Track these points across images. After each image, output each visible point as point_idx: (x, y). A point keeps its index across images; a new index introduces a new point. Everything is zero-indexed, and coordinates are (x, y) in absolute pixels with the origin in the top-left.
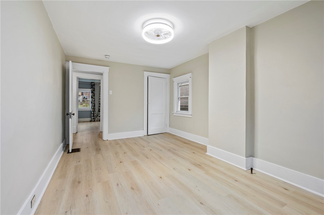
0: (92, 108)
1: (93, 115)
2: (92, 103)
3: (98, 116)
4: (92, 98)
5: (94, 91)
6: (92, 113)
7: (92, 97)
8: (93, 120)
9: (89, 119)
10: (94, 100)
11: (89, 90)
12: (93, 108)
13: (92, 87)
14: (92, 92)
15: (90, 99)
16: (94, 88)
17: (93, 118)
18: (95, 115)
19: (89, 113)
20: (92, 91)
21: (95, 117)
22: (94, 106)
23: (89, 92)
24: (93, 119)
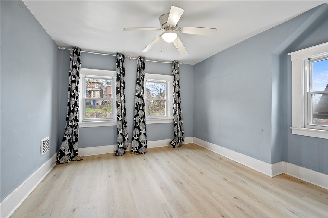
0: (118, 119)
1: (120, 138)
2: (118, 106)
3: (133, 139)
4: (117, 94)
5: (124, 75)
6: (120, 132)
7: (118, 92)
8: (122, 151)
9: (111, 148)
10: (123, 98)
11: (112, 74)
12: (120, 119)
13: (118, 66)
14: (118, 79)
15: (115, 97)
16: (123, 69)
17: (120, 146)
18: (126, 138)
19: (112, 133)
20: (117, 75)
21: (126, 142)
22: (125, 114)
23: (112, 79)
24: (123, 148)
